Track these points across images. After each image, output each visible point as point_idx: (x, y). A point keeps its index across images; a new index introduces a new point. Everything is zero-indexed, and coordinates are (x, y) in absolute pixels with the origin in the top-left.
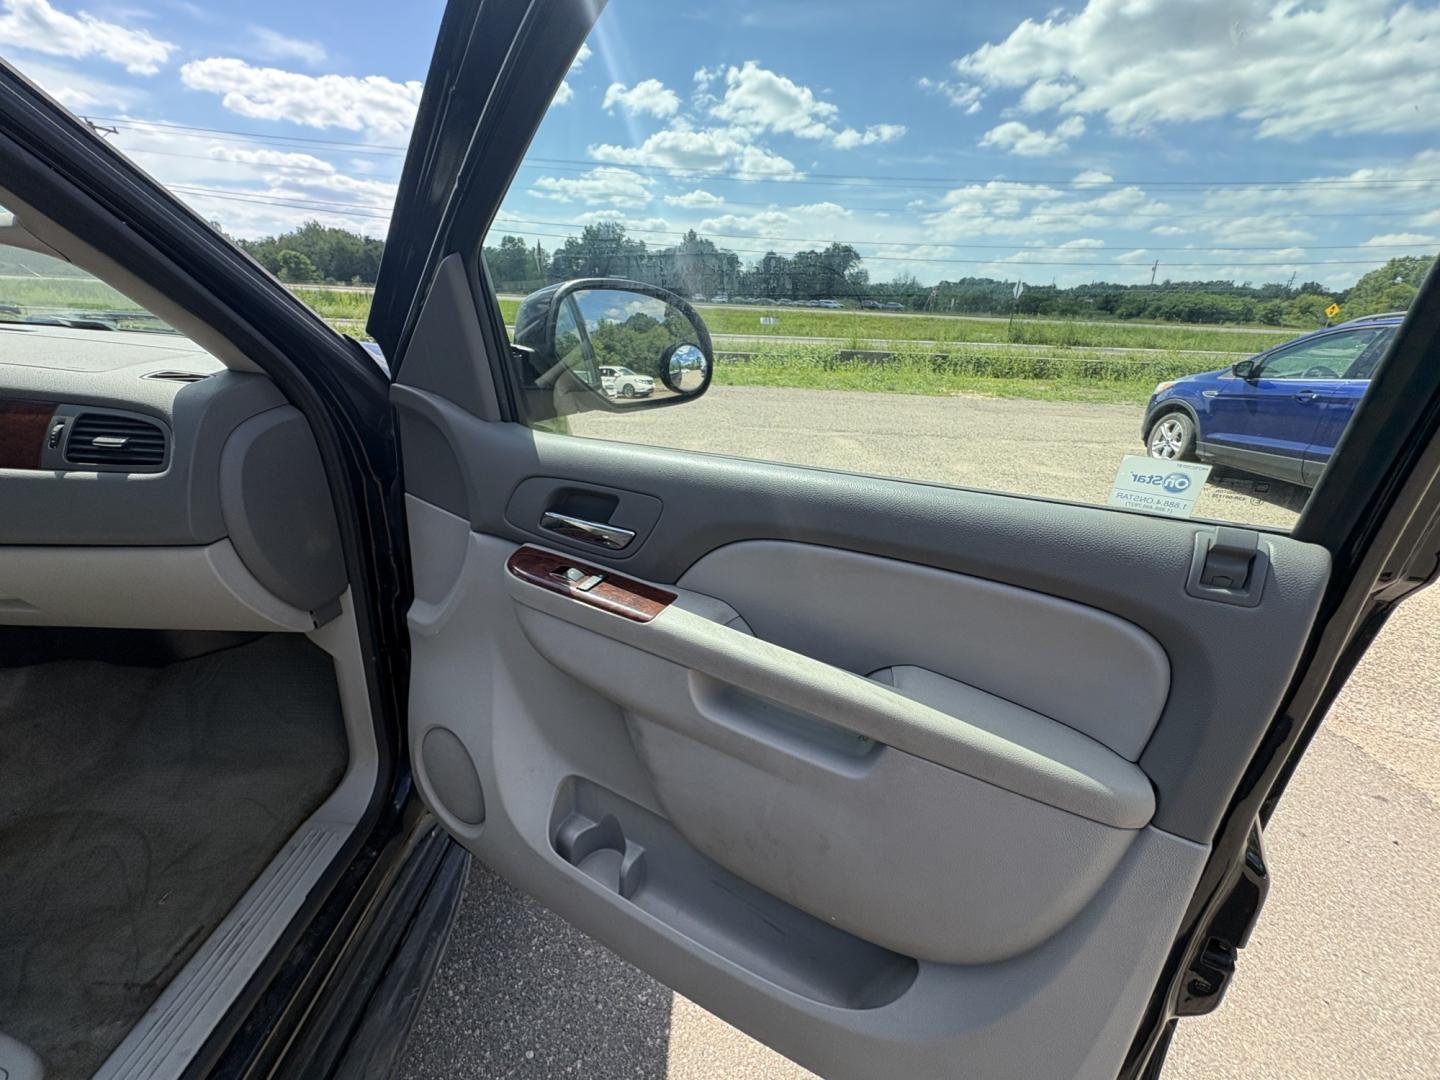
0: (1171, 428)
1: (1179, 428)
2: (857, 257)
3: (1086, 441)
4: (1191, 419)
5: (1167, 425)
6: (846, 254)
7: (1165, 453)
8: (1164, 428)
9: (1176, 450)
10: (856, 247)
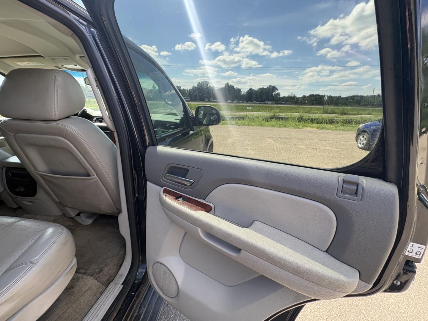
0: (363, 137)
1: (365, 137)
2: (277, 89)
3: (340, 141)
4: (368, 134)
5: (362, 136)
7: (362, 144)
8: (361, 137)
9: (365, 143)
10: (276, 87)
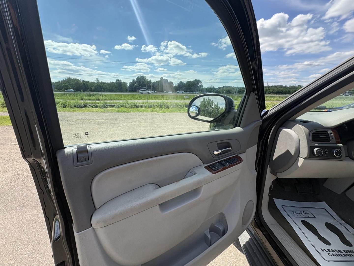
2: (201, 82)
6: (198, 82)
10: (200, 80)
